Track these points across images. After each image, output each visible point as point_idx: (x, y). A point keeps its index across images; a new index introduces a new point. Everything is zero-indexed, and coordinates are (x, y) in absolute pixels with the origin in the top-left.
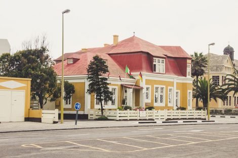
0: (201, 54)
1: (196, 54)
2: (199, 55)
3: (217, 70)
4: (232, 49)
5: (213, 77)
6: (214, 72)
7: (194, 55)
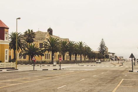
0: (32, 31)
1: (29, 30)
2: (31, 31)
3: (42, 40)
4: (52, 29)
5: (40, 43)
6: (40, 41)
7: (28, 30)
